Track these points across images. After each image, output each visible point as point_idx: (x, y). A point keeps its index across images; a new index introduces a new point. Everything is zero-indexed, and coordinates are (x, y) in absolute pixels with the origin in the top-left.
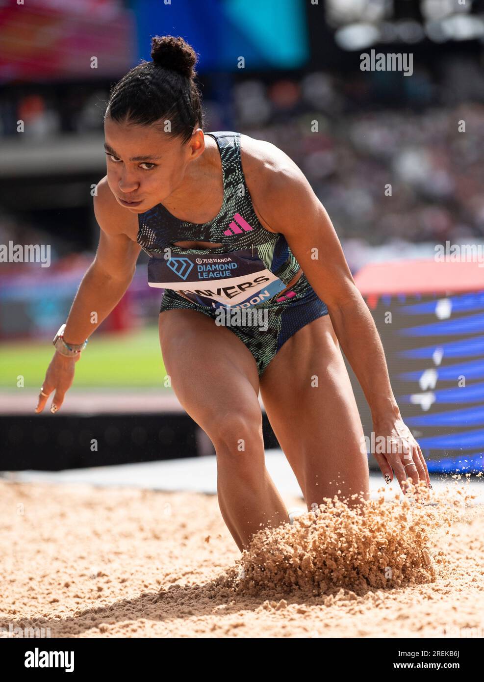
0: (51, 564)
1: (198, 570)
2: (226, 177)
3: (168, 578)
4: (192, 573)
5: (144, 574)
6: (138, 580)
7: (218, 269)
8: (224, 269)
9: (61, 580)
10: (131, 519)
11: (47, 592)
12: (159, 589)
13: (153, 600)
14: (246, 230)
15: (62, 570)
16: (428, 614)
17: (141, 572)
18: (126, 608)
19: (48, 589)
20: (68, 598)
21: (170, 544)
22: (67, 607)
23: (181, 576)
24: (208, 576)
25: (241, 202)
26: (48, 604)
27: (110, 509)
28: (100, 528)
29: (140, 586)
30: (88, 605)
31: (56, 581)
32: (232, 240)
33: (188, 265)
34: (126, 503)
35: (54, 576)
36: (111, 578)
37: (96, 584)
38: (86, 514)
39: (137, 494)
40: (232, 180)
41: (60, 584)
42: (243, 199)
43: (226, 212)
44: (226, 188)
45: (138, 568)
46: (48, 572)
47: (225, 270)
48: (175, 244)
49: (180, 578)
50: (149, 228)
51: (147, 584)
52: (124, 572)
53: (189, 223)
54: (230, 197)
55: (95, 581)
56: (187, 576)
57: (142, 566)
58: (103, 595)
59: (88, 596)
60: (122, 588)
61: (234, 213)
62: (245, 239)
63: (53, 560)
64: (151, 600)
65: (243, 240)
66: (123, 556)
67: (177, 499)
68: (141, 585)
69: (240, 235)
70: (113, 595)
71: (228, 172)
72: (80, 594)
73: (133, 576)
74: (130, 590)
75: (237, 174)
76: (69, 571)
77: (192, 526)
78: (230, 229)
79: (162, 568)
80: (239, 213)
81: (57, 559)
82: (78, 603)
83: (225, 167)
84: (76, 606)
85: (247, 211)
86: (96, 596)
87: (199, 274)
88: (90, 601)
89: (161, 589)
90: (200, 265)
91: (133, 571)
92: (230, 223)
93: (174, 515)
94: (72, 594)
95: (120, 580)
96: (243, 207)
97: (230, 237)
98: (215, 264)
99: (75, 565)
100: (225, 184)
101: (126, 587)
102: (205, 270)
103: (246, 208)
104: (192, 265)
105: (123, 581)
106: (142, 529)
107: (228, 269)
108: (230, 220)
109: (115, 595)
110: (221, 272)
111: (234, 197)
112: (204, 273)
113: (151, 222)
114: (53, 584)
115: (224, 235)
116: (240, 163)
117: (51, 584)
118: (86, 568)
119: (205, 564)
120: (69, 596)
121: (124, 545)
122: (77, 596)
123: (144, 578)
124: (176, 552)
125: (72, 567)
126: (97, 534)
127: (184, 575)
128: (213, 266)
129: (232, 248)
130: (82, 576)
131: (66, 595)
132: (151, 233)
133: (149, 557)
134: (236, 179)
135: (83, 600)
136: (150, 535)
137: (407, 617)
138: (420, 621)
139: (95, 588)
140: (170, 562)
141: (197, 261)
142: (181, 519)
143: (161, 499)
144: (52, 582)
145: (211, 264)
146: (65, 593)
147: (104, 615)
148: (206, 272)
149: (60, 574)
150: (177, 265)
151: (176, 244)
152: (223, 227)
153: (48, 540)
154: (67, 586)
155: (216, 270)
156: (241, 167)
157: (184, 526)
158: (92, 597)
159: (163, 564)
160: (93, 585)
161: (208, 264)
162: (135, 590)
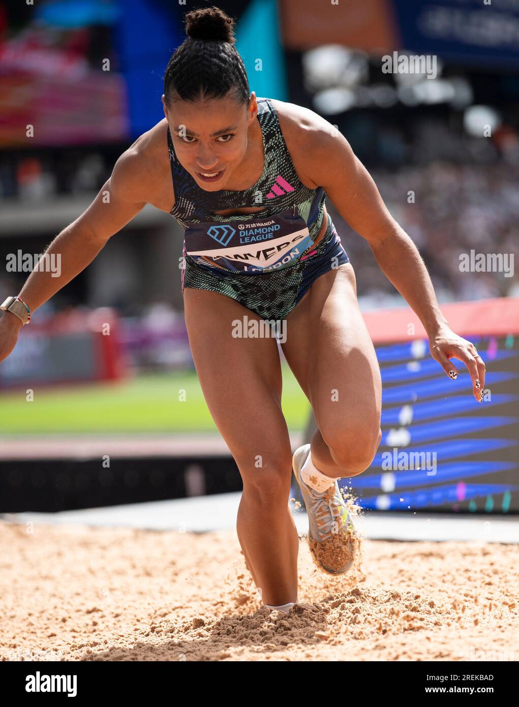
0: (49, 600)
1: (187, 605)
2: (267, 142)
3: (159, 613)
4: (181, 607)
5: (136, 609)
6: (131, 614)
7: (260, 233)
8: (267, 231)
9: (59, 615)
10: (124, 557)
11: (45, 627)
12: (151, 623)
13: (145, 634)
14: (288, 191)
15: (59, 605)
16: (404, 644)
17: (133, 607)
18: (120, 641)
19: (46, 624)
20: (65, 633)
21: (161, 581)
22: (64, 641)
23: (171, 611)
24: (197, 610)
25: (283, 164)
26: (46, 638)
27: (104, 548)
28: (95, 565)
29: (132, 621)
30: (84, 638)
31: (53, 616)
32: (275, 202)
33: (230, 232)
34: (119, 542)
35: (52, 611)
36: (106, 613)
37: (91, 619)
38: (82, 553)
39: (129, 533)
40: (273, 144)
41: (57, 619)
42: (284, 161)
43: (268, 176)
44: (266, 153)
45: (131, 604)
46: (45, 608)
47: (268, 233)
48: (215, 213)
49: (170, 613)
50: (187, 201)
51: (139, 619)
52: (118, 607)
53: (230, 191)
54: (271, 161)
55: (90, 616)
56: (177, 610)
57: (134, 601)
58: (98, 629)
59: (83, 630)
60: (116, 622)
61: (277, 175)
62: (287, 199)
63: (51, 597)
64: (143, 633)
65: (286, 200)
66: (116, 593)
67: (167, 538)
68: (133, 619)
69: (282, 197)
70: (107, 629)
71: (269, 137)
72: (76, 629)
73: (126, 611)
74: (123, 624)
75: (277, 138)
76: (66, 607)
77: (181, 563)
78: (272, 192)
79: (153, 604)
80: (281, 176)
81: (54, 595)
82: (74, 637)
83: (265, 132)
84: (73, 639)
85: (289, 173)
86: (92, 630)
87: (241, 239)
88: (86, 635)
89: (153, 623)
90: (243, 230)
91: (126, 606)
92: (272, 186)
93: (164, 554)
94: (68, 629)
95: (114, 615)
96: (285, 169)
97: (272, 199)
98: (258, 228)
99: (71, 601)
100: (266, 149)
101: (119, 621)
102: (247, 235)
103: (288, 170)
104: (234, 231)
105: (117, 616)
106: (134, 567)
107: (271, 231)
108: (272, 183)
109: (109, 629)
110: (263, 236)
111: (276, 160)
112: (246, 238)
113: (189, 194)
114: (51, 619)
115: (267, 198)
116: (279, 127)
117: (48, 619)
118: (82, 604)
119: (194, 599)
120: (65, 631)
121: (117, 582)
122: (74, 631)
123: (137, 612)
124: (167, 588)
125: (69, 603)
126: (92, 572)
127: (174, 610)
128: (256, 230)
129: (274, 210)
130: (78, 611)
131: (63, 630)
132: (189, 205)
133: (141, 593)
134: (276, 143)
135: (80, 634)
136: (141, 571)
137: (384, 647)
138: (396, 651)
139: (91, 623)
140: (161, 598)
141: (240, 227)
142: (170, 557)
143: (152, 538)
144: (50, 617)
145: (253, 229)
146: (62, 627)
147: (99, 648)
148: (248, 236)
149: (57, 610)
150: (218, 233)
151: (217, 212)
152: (265, 191)
153: (46, 578)
154: (64, 620)
155: (258, 234)
156: (280, 131)
157: (173, 563)
158: (87, 631)
159: (154, 599)
160: (88, 619)
161: (251, 228)
162: (128, 624)
